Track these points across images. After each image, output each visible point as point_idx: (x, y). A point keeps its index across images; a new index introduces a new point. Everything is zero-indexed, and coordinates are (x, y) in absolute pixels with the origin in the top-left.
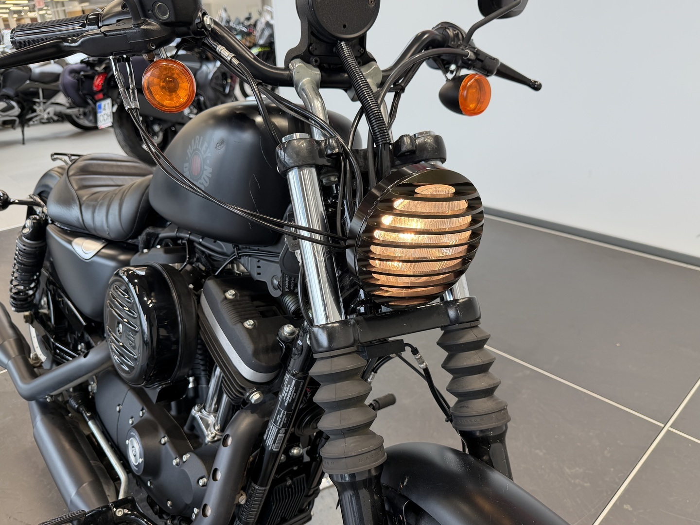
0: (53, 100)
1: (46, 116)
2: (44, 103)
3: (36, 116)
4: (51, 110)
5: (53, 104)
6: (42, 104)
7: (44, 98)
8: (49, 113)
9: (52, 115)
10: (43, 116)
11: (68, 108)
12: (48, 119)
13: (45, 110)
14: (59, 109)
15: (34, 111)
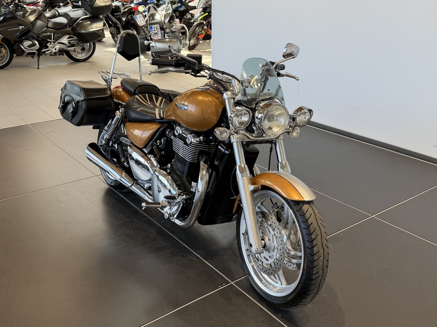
0: (59, 41)
1: (54, 51)
2: (54, 42)
3: (48, 51)
4: (58, 47)
5: (59, 43)
6: (52, 43)
7: (53, 40)
8: (55, 49)
9: (57, 50)
10: (52, 51)
11: (69, 47)
12: (54, 53)
13: (53, 48)
14: (63, 46)
15: (47, 47)
